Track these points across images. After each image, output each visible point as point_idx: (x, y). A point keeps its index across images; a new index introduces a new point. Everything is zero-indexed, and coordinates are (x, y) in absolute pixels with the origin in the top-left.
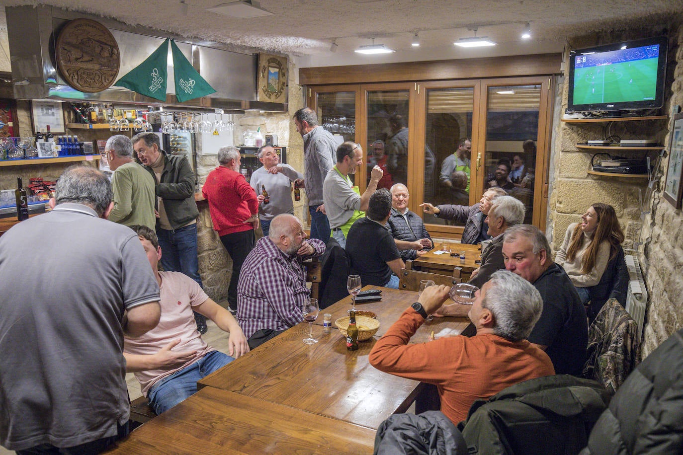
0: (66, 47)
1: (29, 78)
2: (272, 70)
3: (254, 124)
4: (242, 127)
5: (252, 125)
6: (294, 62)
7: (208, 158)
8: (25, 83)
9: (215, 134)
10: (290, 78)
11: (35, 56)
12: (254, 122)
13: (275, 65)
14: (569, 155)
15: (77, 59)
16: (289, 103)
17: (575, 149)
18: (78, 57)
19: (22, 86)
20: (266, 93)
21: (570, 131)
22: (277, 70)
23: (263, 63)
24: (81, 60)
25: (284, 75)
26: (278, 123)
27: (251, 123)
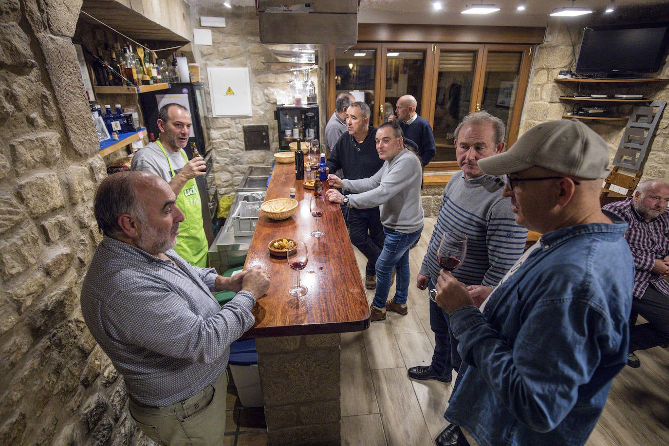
3: (277, 81)
4: (261, 85)
5: (274, 83)
7: (220, 120)
9: (229, 93)
12: (275, 79)
14: (553, 104)
17: (558, 101)
21: (557, 87)
27: (273, 81)
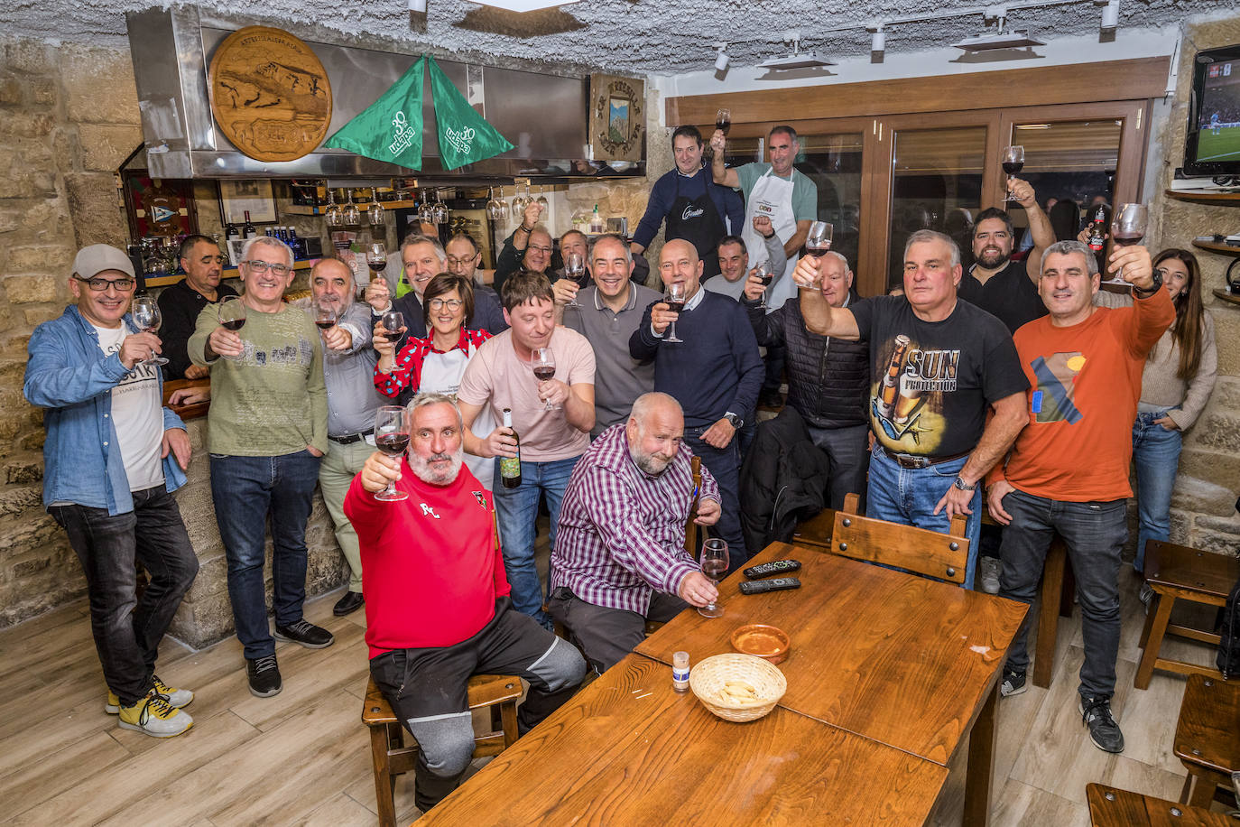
0: (227, 82)
1: (167, 141)
2: (616, 104)
3: (590, 198)
5: (585, 201)
6: (657, 87)
8: (163, 149)
10: (649, 116)
11: (173, 100)
12: (588, 193)
13: (620, 94)
15: (248, 103)
16: (649, 160)
18: (252, 98)
19: (159, 156)
20: (606, 145)
22: (626, 103)
23: (599, 91)
24: (256, 104)
25: (638, 111)
26: (629, 195)
27: (584, 197)
